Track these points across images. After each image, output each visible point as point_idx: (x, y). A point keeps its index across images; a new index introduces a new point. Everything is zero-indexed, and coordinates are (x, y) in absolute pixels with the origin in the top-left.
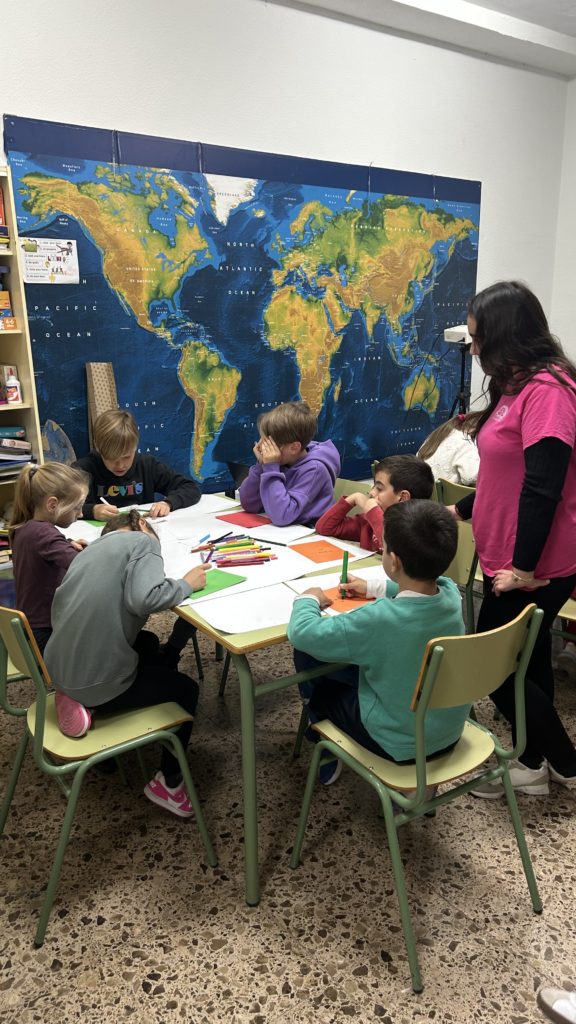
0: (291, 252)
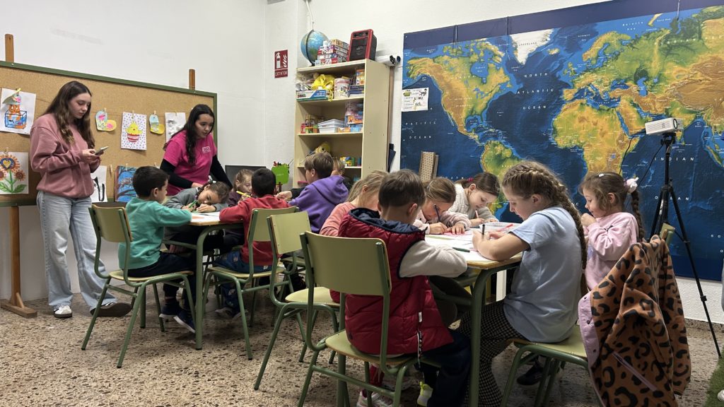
0: (581, 74)
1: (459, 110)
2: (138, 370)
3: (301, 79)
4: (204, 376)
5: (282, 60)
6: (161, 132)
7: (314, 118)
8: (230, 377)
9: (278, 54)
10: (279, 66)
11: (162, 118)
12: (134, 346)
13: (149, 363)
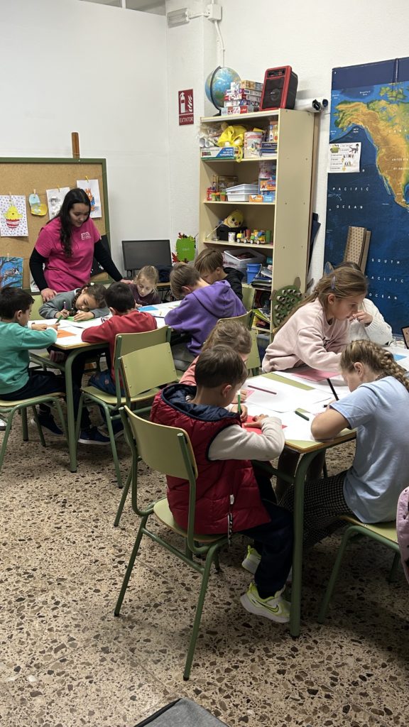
1: (397, 174)
2: (11, 495)
3: (206, 131)
4: (71, 506)
5: (186, 102)
6: (43, 213)
7: (223, 179)
8: (95, 509)
9: (183, 94)
10: (183, 110)
11: (43, 197)
12: (13, 464)
13: (23, 487)
